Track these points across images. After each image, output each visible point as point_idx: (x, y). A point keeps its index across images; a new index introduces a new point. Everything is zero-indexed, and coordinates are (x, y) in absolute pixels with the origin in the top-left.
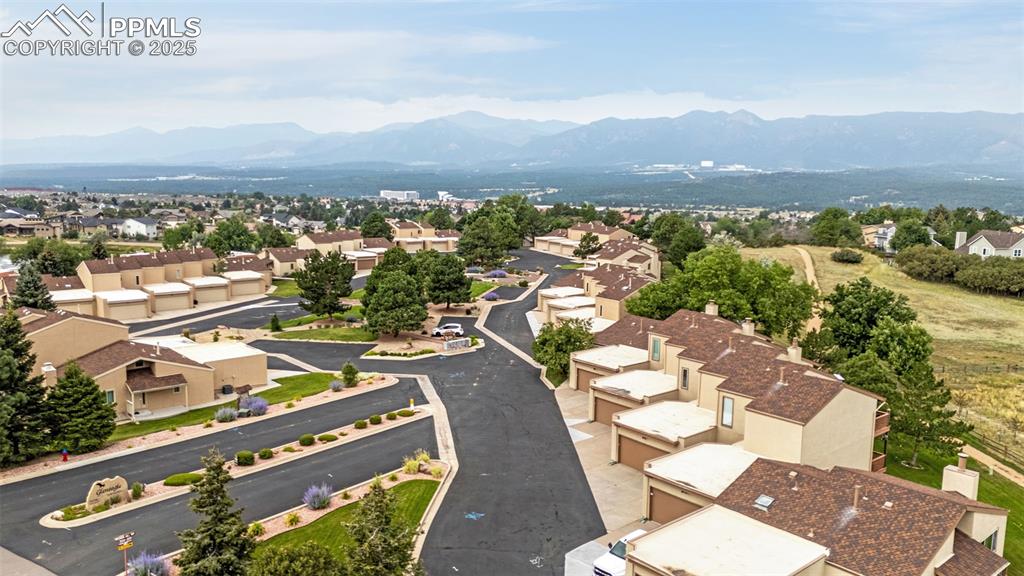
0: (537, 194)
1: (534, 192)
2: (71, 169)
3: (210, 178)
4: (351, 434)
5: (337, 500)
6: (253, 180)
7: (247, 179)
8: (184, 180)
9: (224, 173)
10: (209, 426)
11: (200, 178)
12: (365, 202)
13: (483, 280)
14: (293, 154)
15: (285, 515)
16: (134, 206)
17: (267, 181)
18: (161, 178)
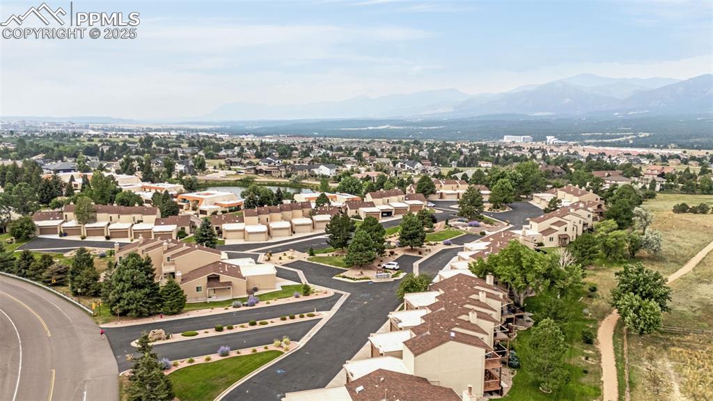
0: (630, 137)
1: (628, 136)
2: (322, 122)
3: (398, 128)
4: (277, 322)
5: (233, 354)
6: (424, 128)
7: (420, 128)
8: (383, 129)
9: (407, 124)
10: (227, 309)
11: (392, 127)
12: (481, 146)
13: (461, 228)
14: (452, 110)
15: (205, 357)
16: (342, 150)
17: (432, 129)
18: (370, 128)
